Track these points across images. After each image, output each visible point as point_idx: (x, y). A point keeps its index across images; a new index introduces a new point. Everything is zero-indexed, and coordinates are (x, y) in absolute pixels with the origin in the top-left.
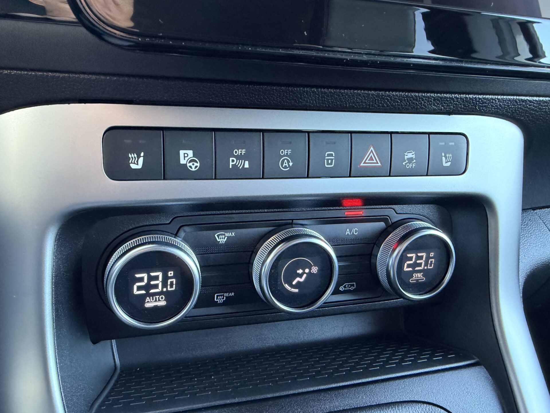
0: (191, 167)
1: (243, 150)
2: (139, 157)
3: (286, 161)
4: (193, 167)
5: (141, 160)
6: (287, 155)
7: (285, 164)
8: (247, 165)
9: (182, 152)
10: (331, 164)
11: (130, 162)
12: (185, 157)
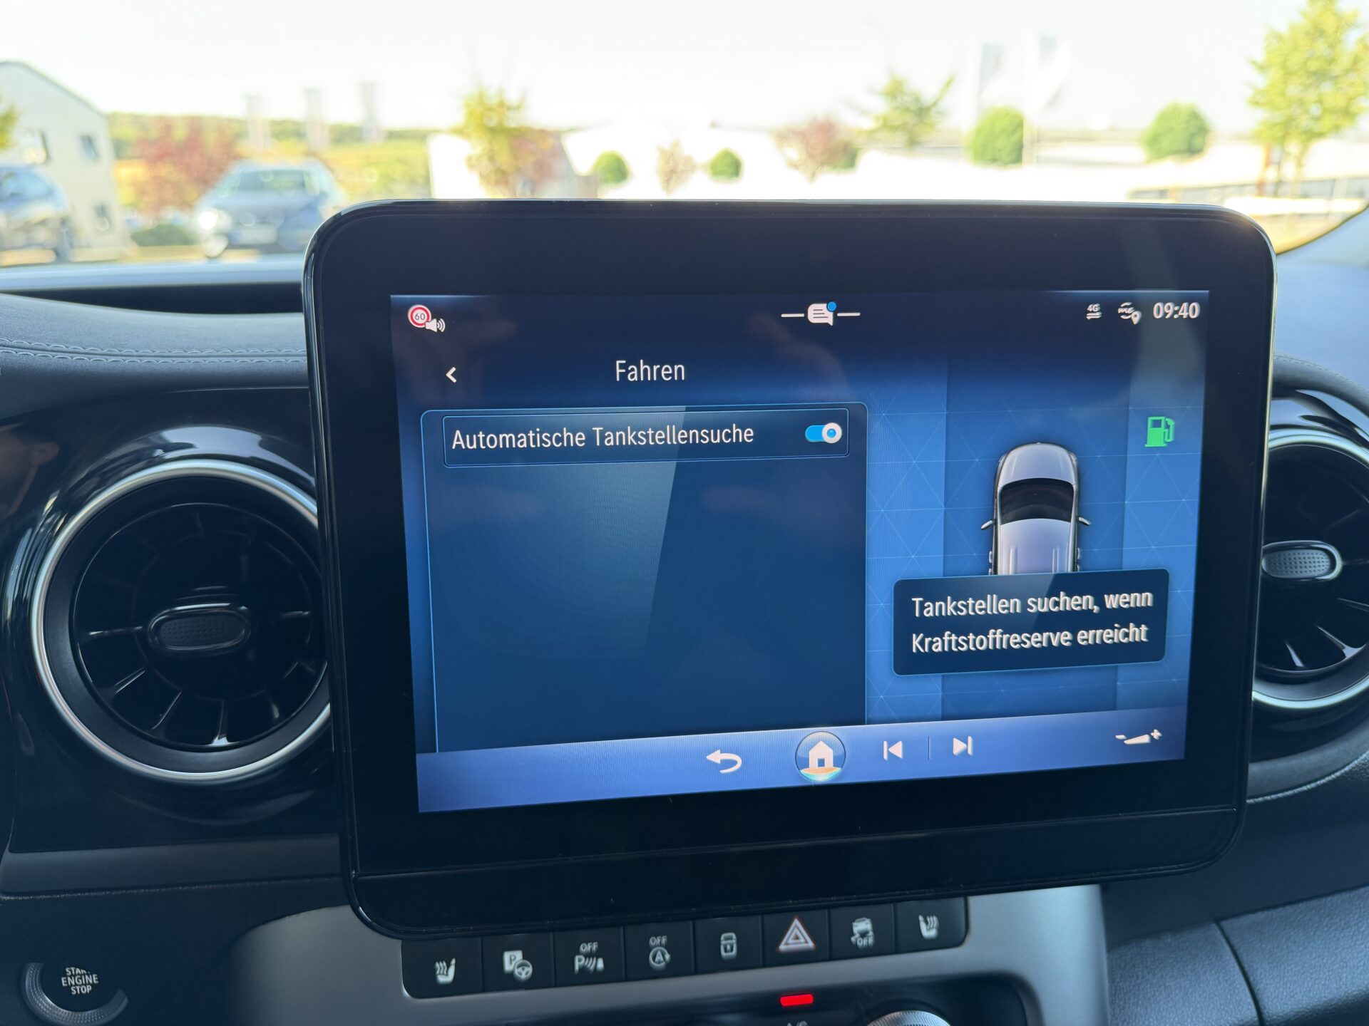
0: (521, 974)
4: (524, 973)
9: (507, 954)
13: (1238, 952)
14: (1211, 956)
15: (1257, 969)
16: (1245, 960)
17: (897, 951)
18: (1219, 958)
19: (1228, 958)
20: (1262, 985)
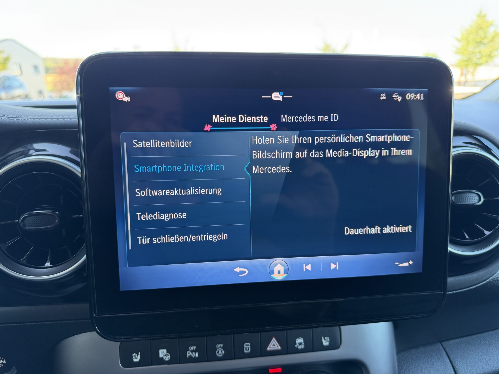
0: (166, 358)
1: (195, 347)
2: (138, 355)
3: (220, 351)
4: (167, 358)
5: (139, 357)
6: (221, 347)
7: (220, 352)
8: (197, 355)
9: (160, 351)
10: (248, 350)
11: (133, 358)
12: (162, 353)
13: (448, 354)
14: (438, 355)
15: (456, 361)
16: (451, 357)
17: (313, 351)
18: (441, 356)
19: (445, 356)
20: (458, 367)
